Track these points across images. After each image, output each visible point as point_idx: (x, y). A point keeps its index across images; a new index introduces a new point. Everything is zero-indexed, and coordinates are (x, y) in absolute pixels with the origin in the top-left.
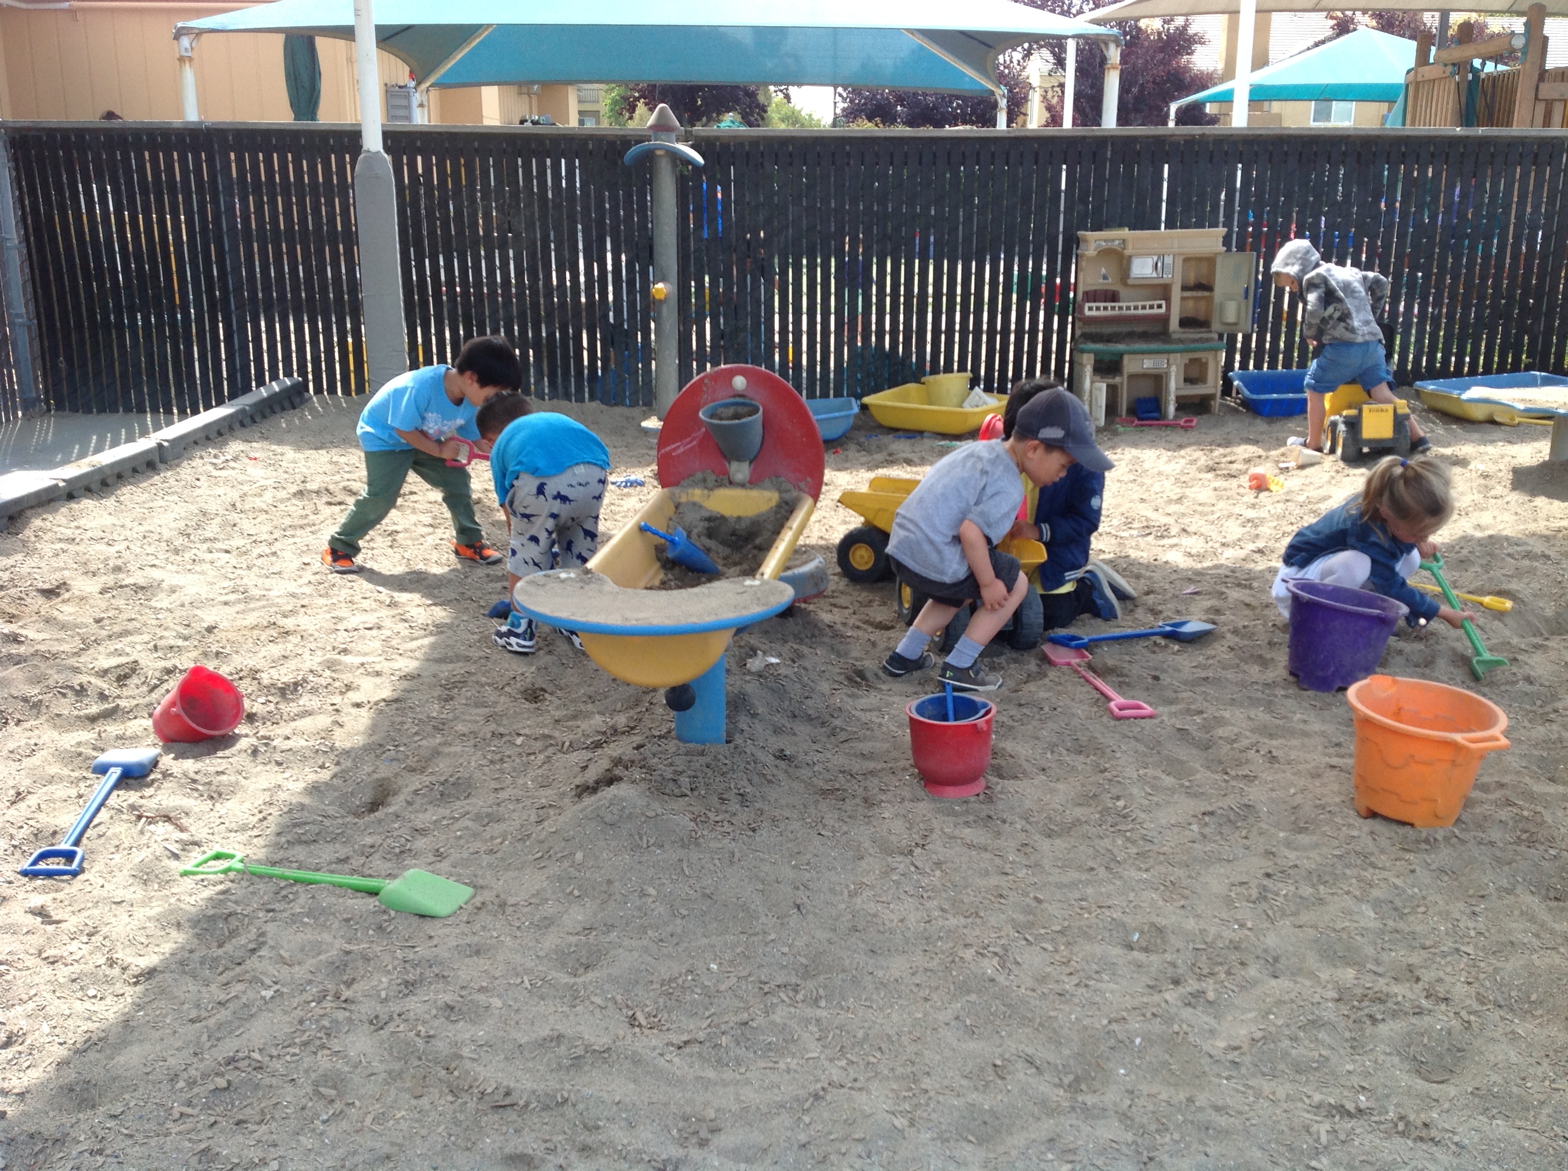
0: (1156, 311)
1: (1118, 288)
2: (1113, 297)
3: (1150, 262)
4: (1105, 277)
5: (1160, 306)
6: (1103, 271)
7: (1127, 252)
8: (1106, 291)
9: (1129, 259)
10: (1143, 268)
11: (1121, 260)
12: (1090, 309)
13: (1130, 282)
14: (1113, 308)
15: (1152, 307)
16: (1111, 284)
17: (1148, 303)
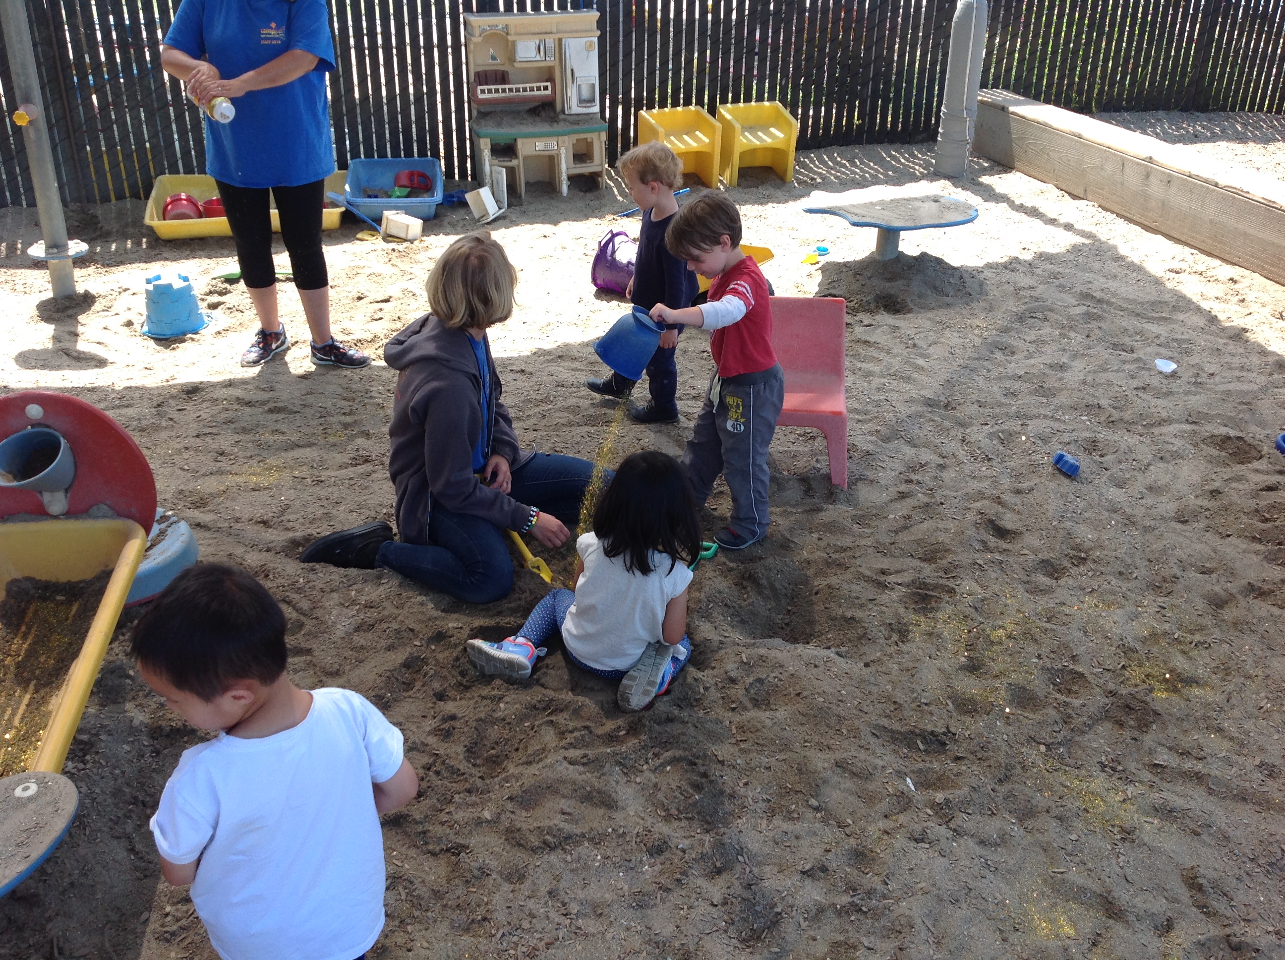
0: (543, 93)
1: (506, 70)
2: (502, 78)
3: (532, 44)
4: (494, 58)
5: (546, 88)
7: (511, 37)
8: (496, 73)
9: (514, 43)
10: (526, 52)
11: (506, 44)
12: (483, 91)
13: (518, 64)
14: (504, 91)
15: (539, 89)
16: (500, 64)
17: (535, 85)
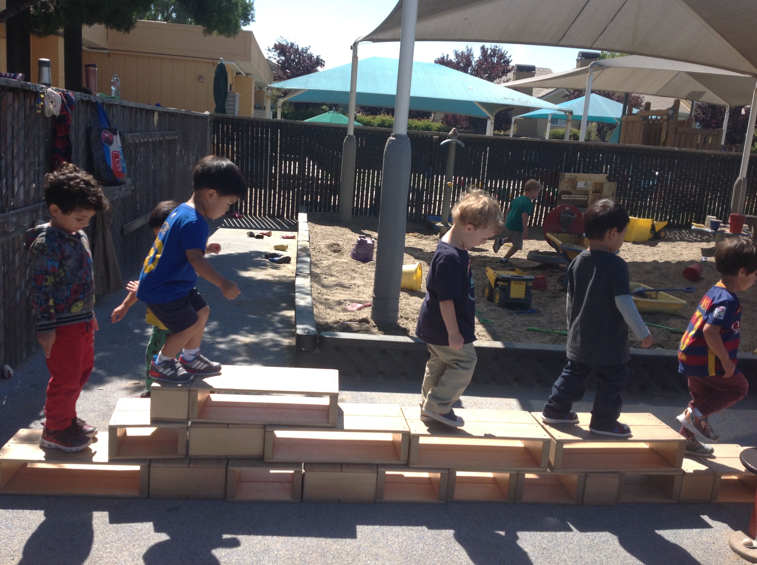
0: (584, 199)
1: (572, 191)
2: (570, 193)
3: (583, 183)
4: (567, 187)
5: (585, 197)
6: (567, 185)
7: (577, 180)
8: (567, 191)
9: (577, 182)
10: (580, 185)
11: (574, 183)
12: (564, 197)
13: (577, 189)
14: (571, 197)
15: (583, 197)
16: (569, 189)
17: (582, 196)
